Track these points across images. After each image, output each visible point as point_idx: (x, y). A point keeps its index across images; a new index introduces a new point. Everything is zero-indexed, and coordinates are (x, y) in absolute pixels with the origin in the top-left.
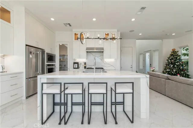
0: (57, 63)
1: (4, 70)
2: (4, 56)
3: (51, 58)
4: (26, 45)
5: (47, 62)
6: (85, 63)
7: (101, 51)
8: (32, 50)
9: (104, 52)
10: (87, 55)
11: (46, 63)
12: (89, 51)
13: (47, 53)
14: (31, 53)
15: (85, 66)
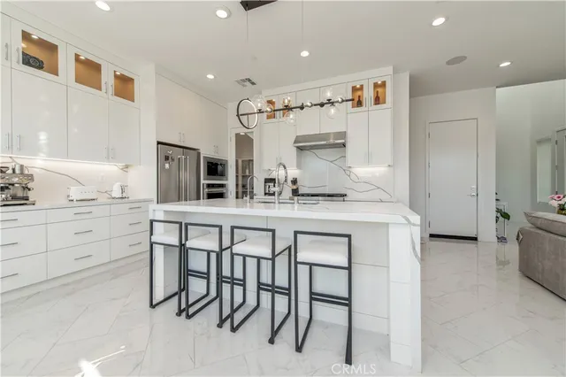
0: (231, 182)
1: (124, 195)
2: (127, 167)
3: (215, 168)
4: (159, 143)
5: (204, 179)
6: (294, 182)
7: (337, 144)
8: (170, 151)
9: (348, 145)
10: (298, 156)
11: (202, 181)
12: (305, 146)
13: (204, 157)
14: (167, 158)
15: (295, 187)
